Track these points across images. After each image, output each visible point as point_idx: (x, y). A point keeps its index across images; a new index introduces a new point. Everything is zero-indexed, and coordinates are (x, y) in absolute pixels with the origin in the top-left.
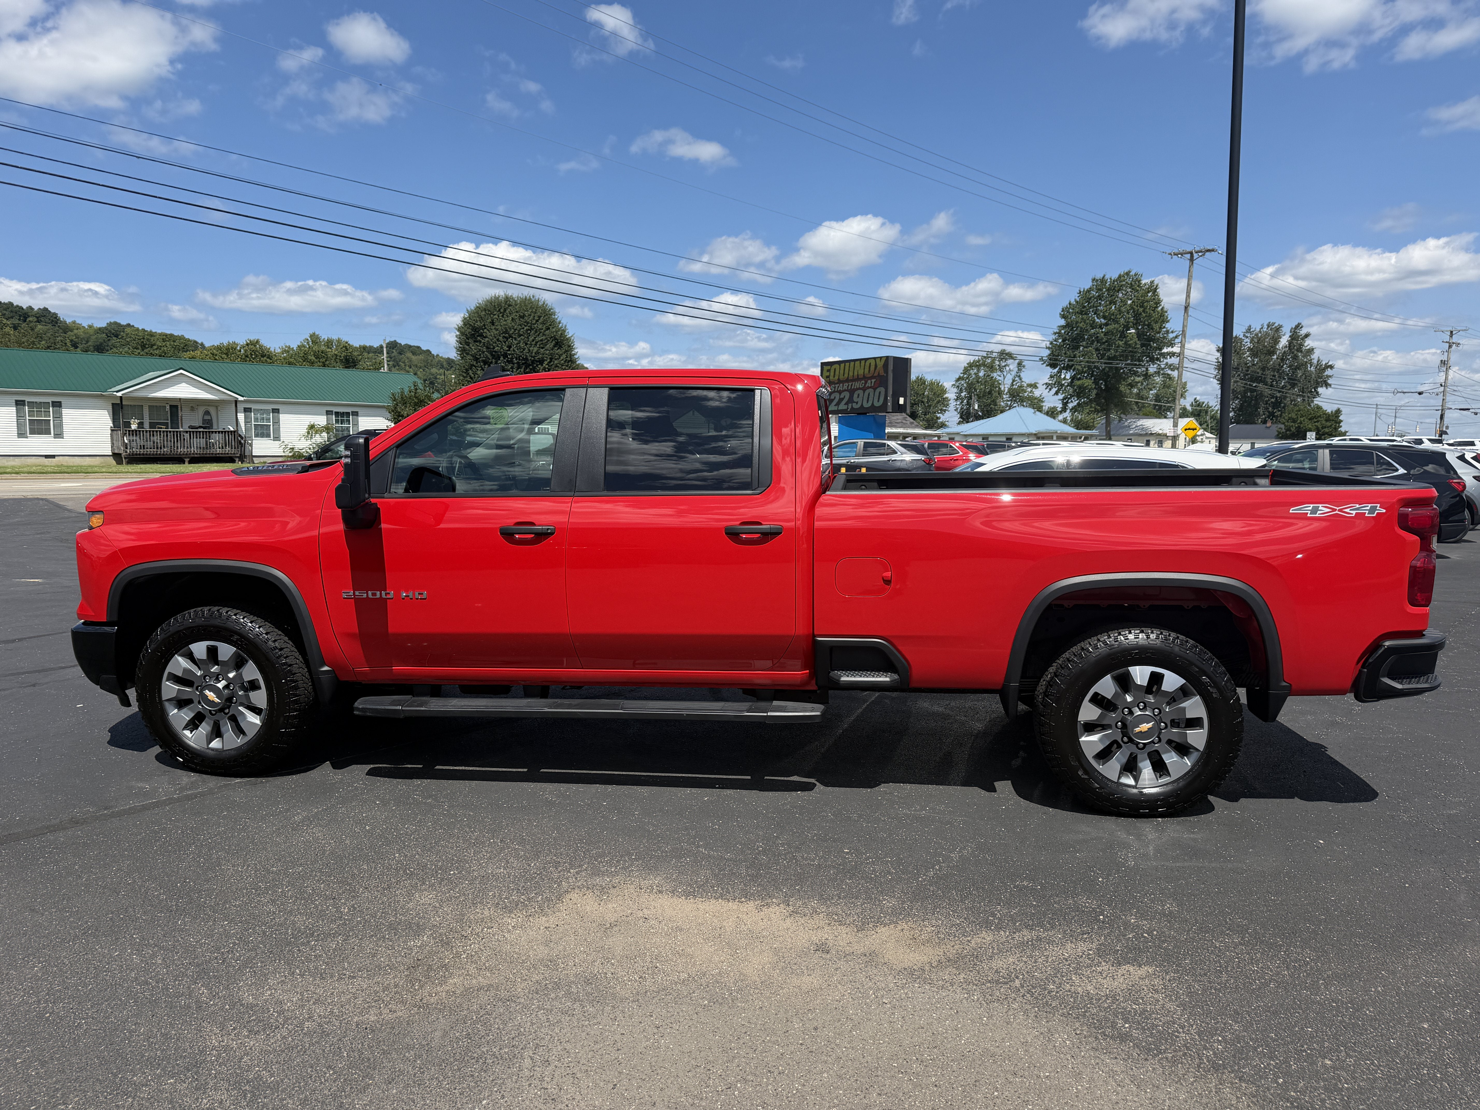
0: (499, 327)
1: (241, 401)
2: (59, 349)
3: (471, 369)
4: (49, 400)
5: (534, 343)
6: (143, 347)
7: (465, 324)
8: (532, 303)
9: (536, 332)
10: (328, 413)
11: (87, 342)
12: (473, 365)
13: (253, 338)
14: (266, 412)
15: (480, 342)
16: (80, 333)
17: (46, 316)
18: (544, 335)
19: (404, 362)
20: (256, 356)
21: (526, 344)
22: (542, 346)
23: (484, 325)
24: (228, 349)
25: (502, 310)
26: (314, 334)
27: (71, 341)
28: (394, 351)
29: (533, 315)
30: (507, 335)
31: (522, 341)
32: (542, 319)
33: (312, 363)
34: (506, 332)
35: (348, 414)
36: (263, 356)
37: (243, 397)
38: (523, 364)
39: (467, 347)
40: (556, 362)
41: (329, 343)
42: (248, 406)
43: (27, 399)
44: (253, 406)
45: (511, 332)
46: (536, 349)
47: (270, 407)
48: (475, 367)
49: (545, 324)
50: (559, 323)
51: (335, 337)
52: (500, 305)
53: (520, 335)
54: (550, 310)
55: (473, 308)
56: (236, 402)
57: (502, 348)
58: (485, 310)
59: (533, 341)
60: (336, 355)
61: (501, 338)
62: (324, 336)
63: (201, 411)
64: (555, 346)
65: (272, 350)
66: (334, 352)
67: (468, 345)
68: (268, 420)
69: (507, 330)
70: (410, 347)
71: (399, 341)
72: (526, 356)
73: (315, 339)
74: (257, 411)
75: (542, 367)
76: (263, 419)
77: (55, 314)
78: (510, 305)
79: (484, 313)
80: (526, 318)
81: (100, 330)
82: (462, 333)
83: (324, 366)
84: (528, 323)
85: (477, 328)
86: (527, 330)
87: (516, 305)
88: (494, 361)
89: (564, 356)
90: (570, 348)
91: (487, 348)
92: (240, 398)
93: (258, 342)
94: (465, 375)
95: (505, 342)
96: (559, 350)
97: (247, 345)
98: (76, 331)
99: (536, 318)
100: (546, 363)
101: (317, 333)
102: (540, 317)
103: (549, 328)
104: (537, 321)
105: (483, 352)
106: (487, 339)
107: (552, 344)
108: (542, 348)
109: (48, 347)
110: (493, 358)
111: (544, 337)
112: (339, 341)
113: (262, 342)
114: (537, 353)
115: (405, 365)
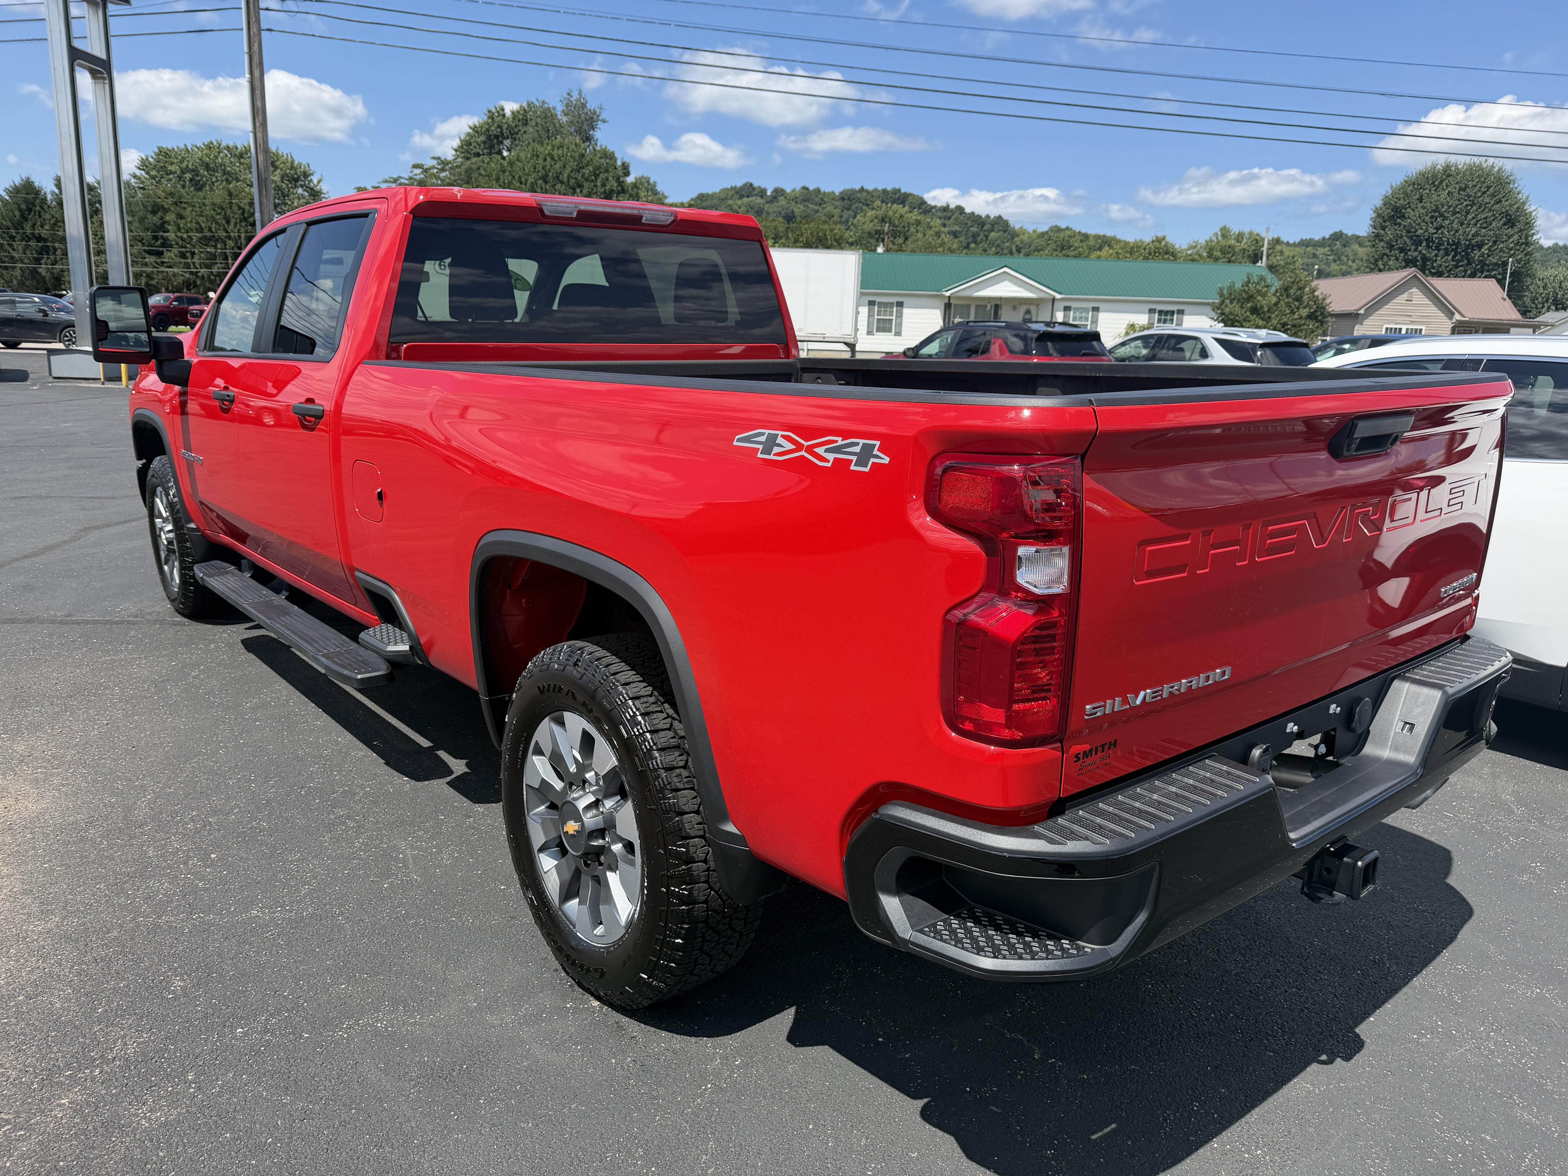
0: (1428, 205)
1: (1058, 300)
2: (1006, 255)
3: (1382, 259)
4: (894, 300)
5: (1472, 222)
6: (1062, 249)
7: (1385, 204)
8: (1483, 169)
9: (1480, 207)
10: (1151, 311)
11: (1030, 246)
12: (1385, 254)
13: (1160, 235)
14: (1086, 310)
15: (1400, 224)
16: (1025, 238)
17: (1000, 223)
18: (1490, 210)
19: (1347, 256)
20: (1160, 253)
21: (1462, 224)
22: (1485, 225)
23: (1409, 203)
24: (1132, 248)
25: (1437, 183)
26: (1225, 227)
27: (1017, 246)
28: (1338, 243)
29: (1479, 185)
30: (1437, 213)
31: (1456, 221)
32: (1491, 190)
33: (1217, 259)
34: (1437, 210)
35: (1172, 313)
36: (1167, 253)
37: (1060, 293)
38: (1452, 250)
39: (1382, 232)
40: (1501, 245)
41: (1240, 237)
42: (1068, 304)
43: (878, 299)
44: (1073, 305)
45: (1444, 210)
46: (1474, 230)
47: (1091, 305)
48: (1388, 256)
49: (1494, 196)
50: (1519, 193)
51: (1246, 230)
52: (1435, 176)
53: (1455, 213)
54: (1507, 178)
55: (1399, 183)
56: (1054, 300)
57: (1426, 230)
58: (1414, 184)
59: (1473, 218)
60: (1245, 250)
61: (1427, 219)
62: (1235, 229)
63: (1023, 309)
64: (1504, 224)
65: (1177, 246)
66: (1243, 245)
67: (1384, 230)
68: (1087, 319)
69: (1437, 208)
70: (1358, 237)
71: (1345, 231)
72: (1459, 239)
73: (1225, 232)
74: (1076, 309)
75: (1479, 254)
76: (1081, 318)
77: (1007, 221)
78: (1449, 176)
79: (1411, 188)
80: (1468, 190)
81: (1043, 234)
82: (1379, 215)
83: (1229, 262)
84: (1469, 196)
85: (1399, 207)
86: (1467, 206)
87: (1458, 174)
88: (1413, 247)
89: (1516, 237)
90: (1529, 225)
91: (1409, 232)
92: (1058, 296)
93: (1164, 238)
94: (1372, 267)
95: (1432, 223)
96: (1510, 230)
97: (1153, 242)
98: (1021, 237)
99: (1483, 189)
100: (1486, 247)
101: (1228, 226)
102: (1489, 188)
103: (1500, 201)
104: (1484, 193)
105: (1402, 237)
106: (1409, 221)
107: (1502, 222)
108: (1485, 228)
109: (997, 253)
110: (1413, 244)
111: (1490, 214)
112: (1251, 233)
113: (1168, 239)
114: (1476, 235)
115: (1348, 260)
